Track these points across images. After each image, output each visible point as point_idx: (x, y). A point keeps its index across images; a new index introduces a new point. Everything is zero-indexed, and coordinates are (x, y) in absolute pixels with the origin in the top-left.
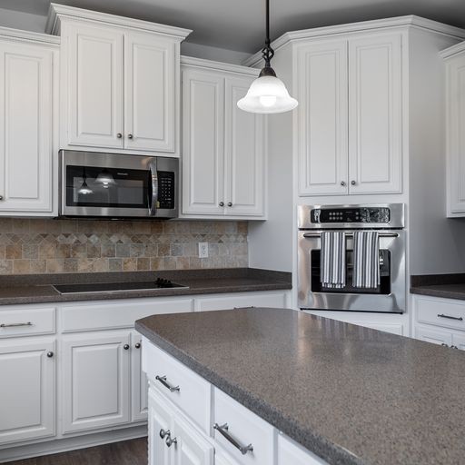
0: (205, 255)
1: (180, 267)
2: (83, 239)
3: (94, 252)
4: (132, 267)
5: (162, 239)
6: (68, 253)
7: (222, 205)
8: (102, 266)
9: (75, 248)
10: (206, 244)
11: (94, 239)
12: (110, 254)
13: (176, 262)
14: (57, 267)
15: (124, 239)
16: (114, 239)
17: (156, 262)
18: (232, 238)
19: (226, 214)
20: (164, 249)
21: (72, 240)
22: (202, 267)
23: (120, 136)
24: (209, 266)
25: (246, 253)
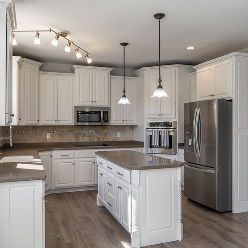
0: (119, 136)
1: (111, 140)
2: (81, 131)
3: (84, 136)
4: (96, 140)
5: (105, 131)
6: (77, 136)
7: (123, 121)
8: (87, 140)
9: (79, 134)
10: (119, 133)
11: (84, 131)
12: (89, 136)
13: (110, 139)
14: (73, 140)
15: (93, 131)
16: (90, 131)
17: (103, 138)
18: (128, 131)
19: (125, 123)
20: (106, 134)
21: (78, 132)
22: (118, 140)
23: (92, 102)
24: (120, 140)
25: (133, 136)
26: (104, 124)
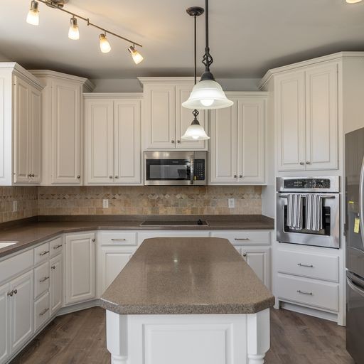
0: (232, 206)
1: (217, 213)
2: (162, 196)
3: (167, 204)
4: (188, 213)
5: (206, 197)
6: (154, 204)
7: (235, 176)
8: (171, 211)
9: (157, 202)
10: (233, 200)
11: (167, 196)
12: (176, 205)
13: (215, 210)
14: (149, 212)
15: (184, 196)
16: (178, 197)
17: (202, 210)
18: (251, 196)
19: (239, 182)
20: (207, 202)
21: (156, 197)
22: (231, 214)
23: (173, 142)
24: (235, 213)
25: (260, 206)
26: (197, 182)
